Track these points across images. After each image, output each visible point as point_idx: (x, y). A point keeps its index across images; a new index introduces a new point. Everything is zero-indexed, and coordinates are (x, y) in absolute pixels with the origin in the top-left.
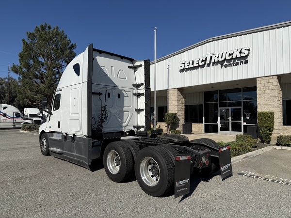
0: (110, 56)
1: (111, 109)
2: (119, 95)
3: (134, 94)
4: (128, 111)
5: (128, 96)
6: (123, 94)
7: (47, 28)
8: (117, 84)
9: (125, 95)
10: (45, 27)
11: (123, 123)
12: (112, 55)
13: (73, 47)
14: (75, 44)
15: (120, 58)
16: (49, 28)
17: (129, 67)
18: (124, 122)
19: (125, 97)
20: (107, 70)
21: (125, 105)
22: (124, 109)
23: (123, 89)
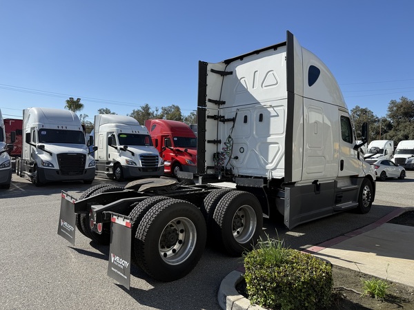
0: (255, 55)
2: (261, 116)
4: (278, 143)
5: (278, 116)
6: (269, 113)
8: (259, 99)
9: (273, 113)
11: (267, 164)
12: (257, 52)
18: (270, 161)
19: (272, 119)
20: (247, 82)
21: (271, 133)
22: (269, 139)
23: (269, 104)
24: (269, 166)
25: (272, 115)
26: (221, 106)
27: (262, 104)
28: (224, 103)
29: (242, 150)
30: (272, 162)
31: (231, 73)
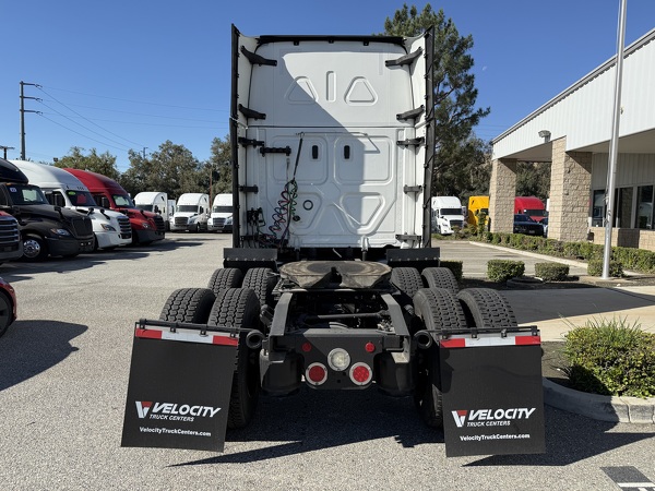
0: (326, 43)
1: (318, 190)
2: (347, 149)
3: (399, 143)
4: (378, 194)
5: (378, 152)
6: (362, 145)
7: (409, 15)
8: (341, 119)
9: (369, 147)
10: (405, 13)
11: (359, 226)
12: (331, 39)
13: (464, 44)
14: (470, 37)
15: (360, 45)
16: (413, 13)
17: (389, 64)
18: (364, 222)
19: (367, 156)
20: (312, 86)
21: (366, 178)
22: (363, 188)
23: (362, 131)
24: (363, 230)
25: (367, 149)
26: (253, 122)
27: (349, 130)
28: (262, 117)
29: (309, 205)
30: (367, 224)
31: (273, 63)
